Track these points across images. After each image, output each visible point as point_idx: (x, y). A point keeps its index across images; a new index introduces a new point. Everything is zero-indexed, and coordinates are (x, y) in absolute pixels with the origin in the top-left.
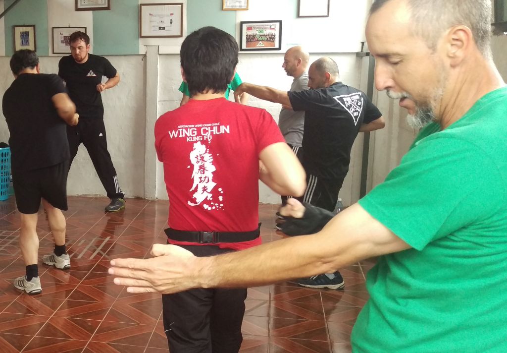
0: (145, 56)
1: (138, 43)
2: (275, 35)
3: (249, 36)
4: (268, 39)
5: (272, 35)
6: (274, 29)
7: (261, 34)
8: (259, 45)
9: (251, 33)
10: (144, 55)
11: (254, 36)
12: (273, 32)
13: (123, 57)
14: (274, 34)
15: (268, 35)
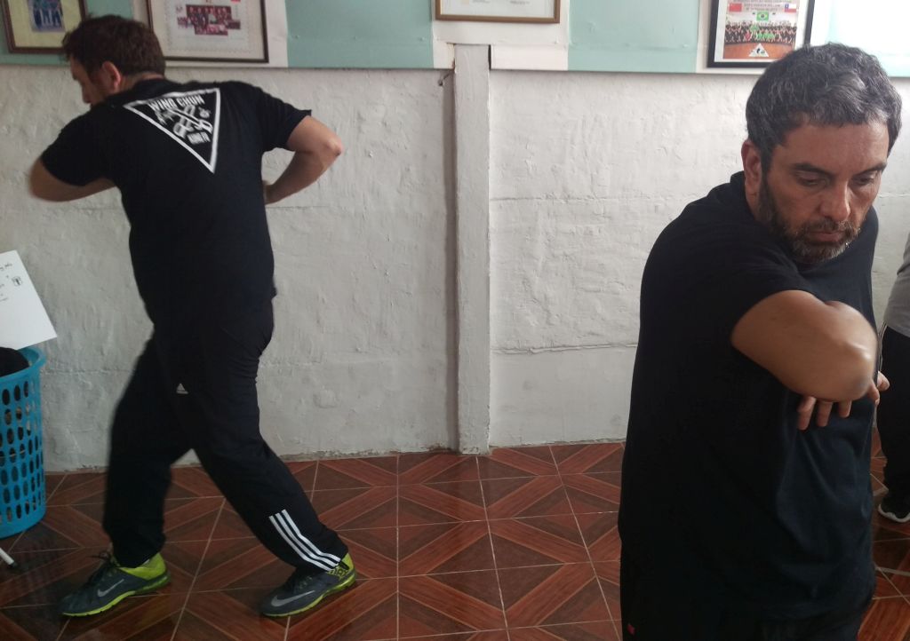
0: (449, 74)
1: (430, 37)
2: (795, 29)
3: (734, 28)
4: (777, 38)
5: (789, 28)
6: (794, 11)
7: (763, 23)
8: (754, 54)
9: (737, 19)
10: (446, 70)
11: (745, 28)
12: (791, 20)
13: (383, 76)
14: (792, 26)
15: (780, 27)
